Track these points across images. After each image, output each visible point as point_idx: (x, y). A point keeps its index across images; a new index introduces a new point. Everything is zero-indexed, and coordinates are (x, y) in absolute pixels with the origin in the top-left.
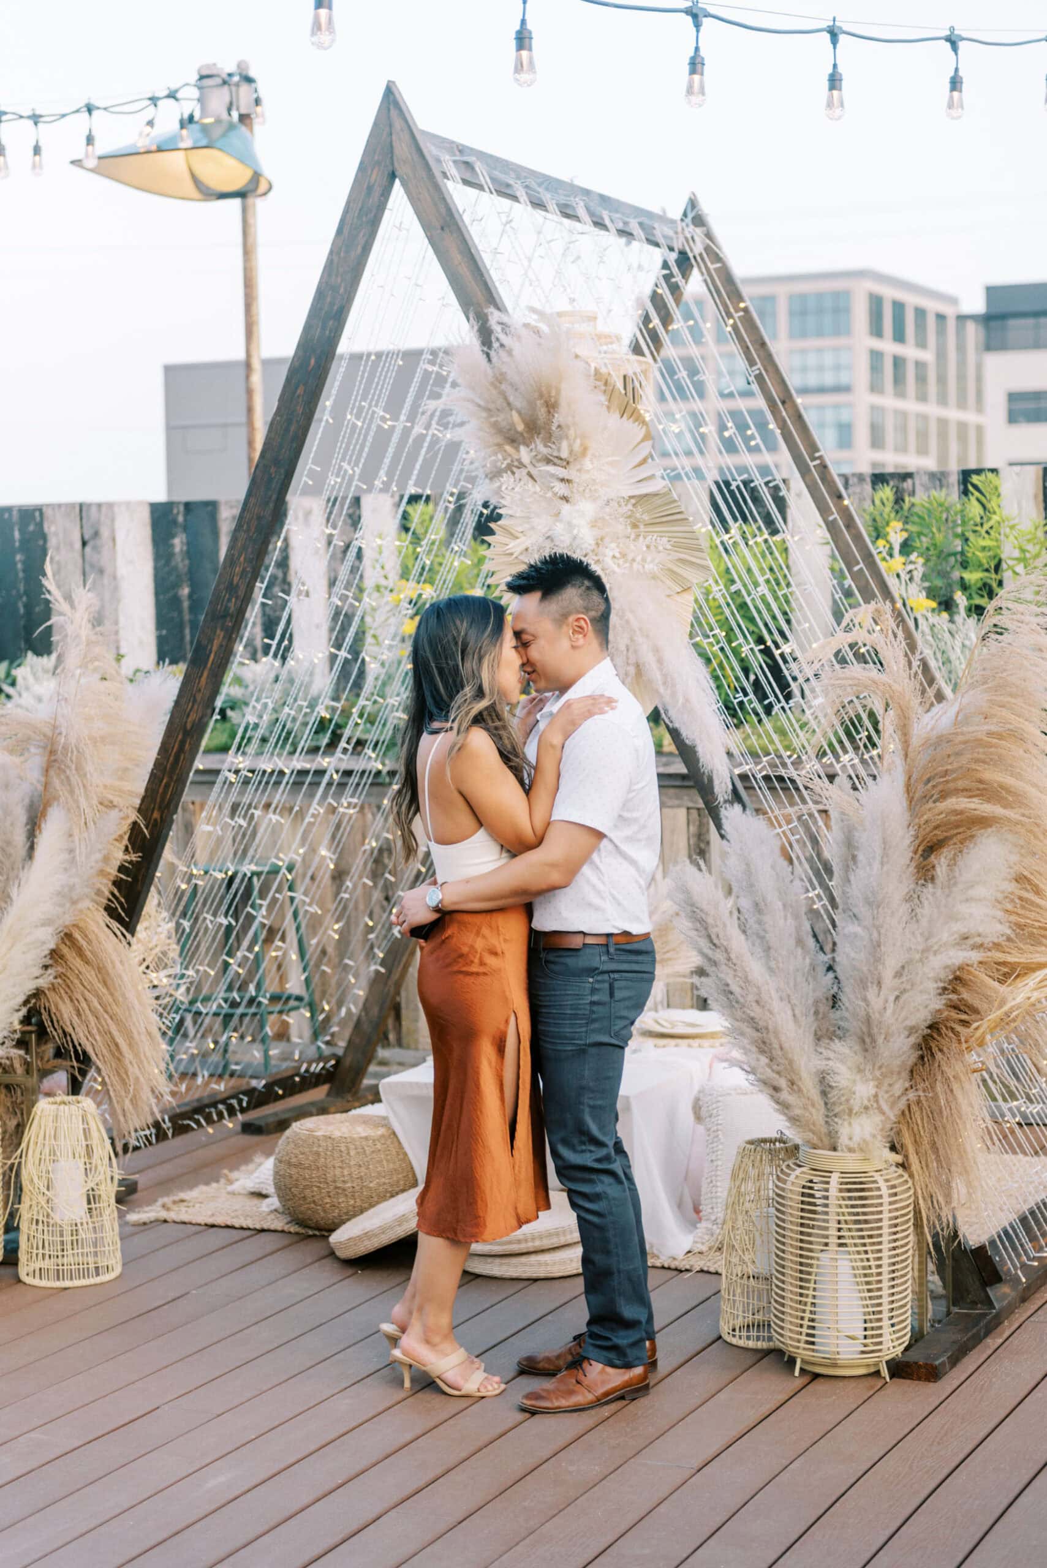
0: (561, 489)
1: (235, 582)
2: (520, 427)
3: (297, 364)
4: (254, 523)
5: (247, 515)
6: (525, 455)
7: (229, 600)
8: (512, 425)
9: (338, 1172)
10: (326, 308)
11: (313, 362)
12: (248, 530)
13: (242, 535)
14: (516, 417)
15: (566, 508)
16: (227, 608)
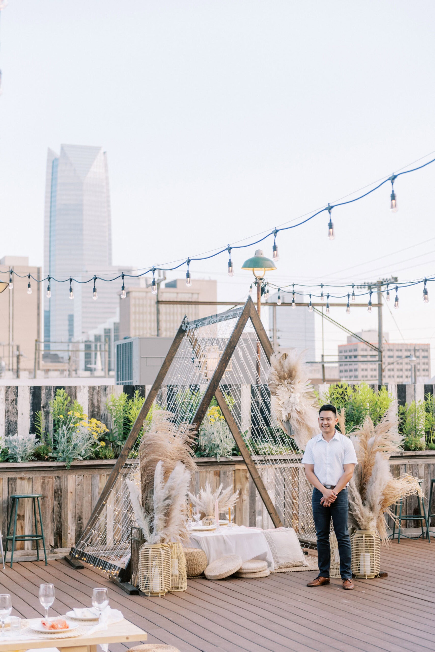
0: (292, 390)
1: (204, 409)
2: (286, 376)
3: (223, 358)
4: (210, 395)
5: (208, 394)
6: (286, 382)
7: (202, 414)
8: (284, 375)
9: (200, 560)
10: (232, 346)
11: (228, 358)
12: (208, 397)
13: (206, 399)
14: (285, 373)
15: (293, 394)
16: (201, 416)
